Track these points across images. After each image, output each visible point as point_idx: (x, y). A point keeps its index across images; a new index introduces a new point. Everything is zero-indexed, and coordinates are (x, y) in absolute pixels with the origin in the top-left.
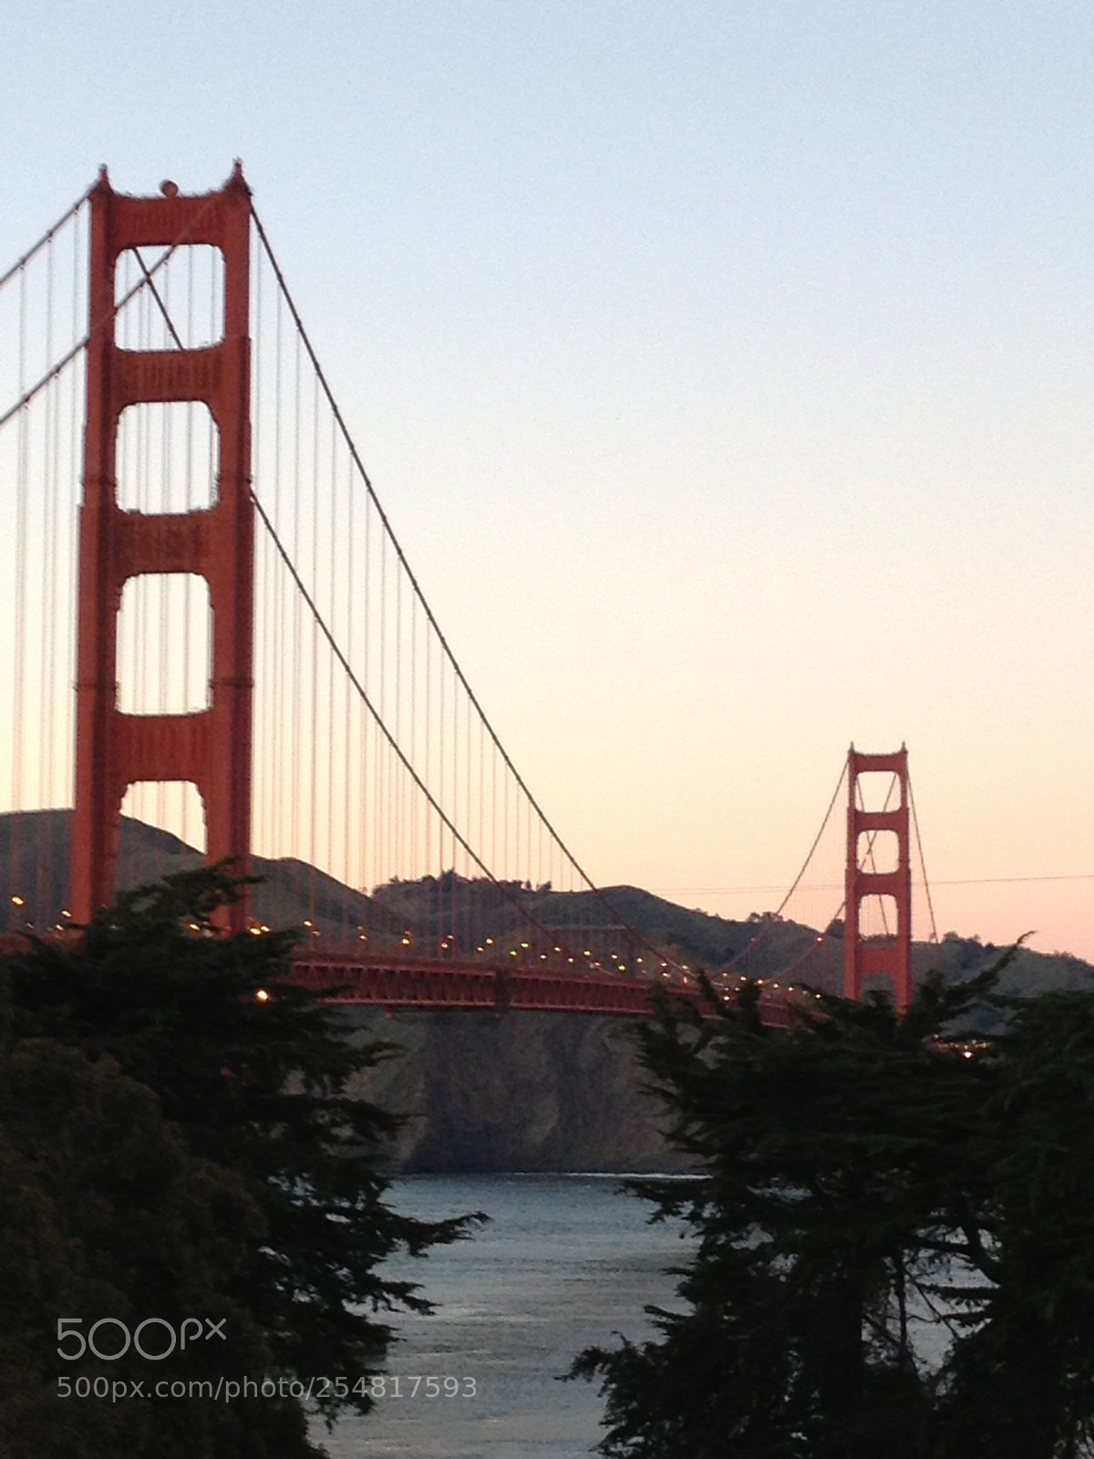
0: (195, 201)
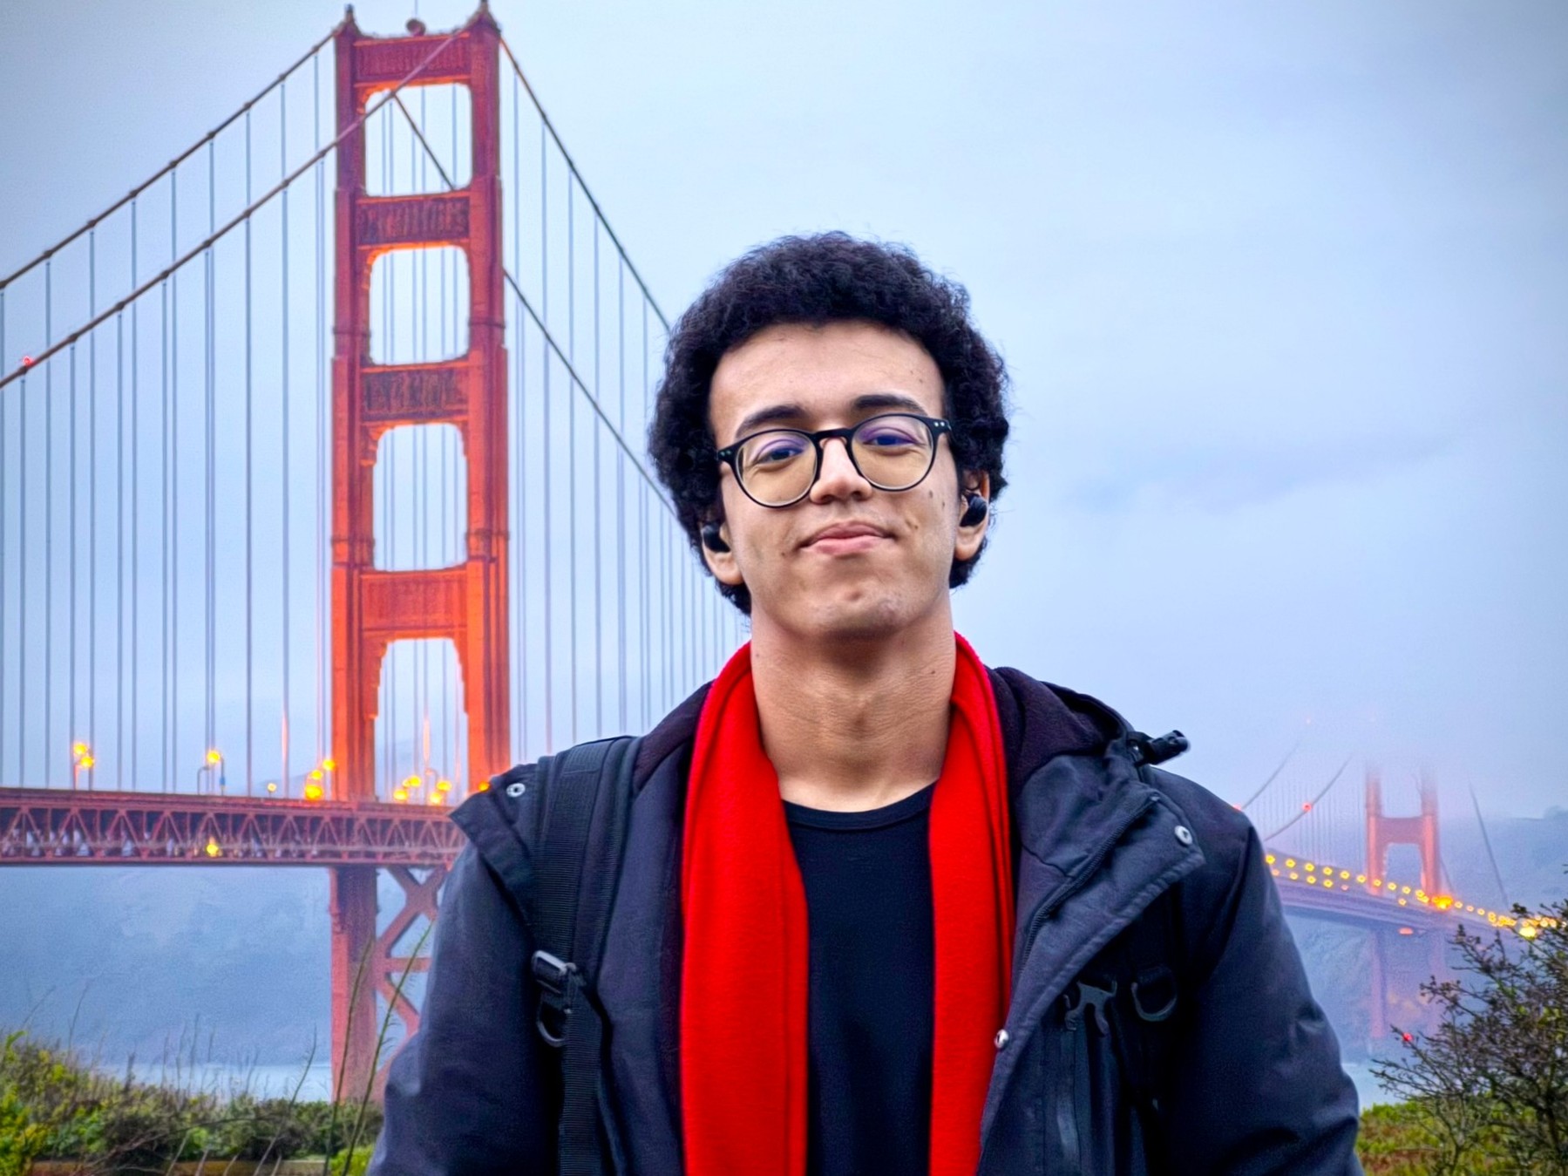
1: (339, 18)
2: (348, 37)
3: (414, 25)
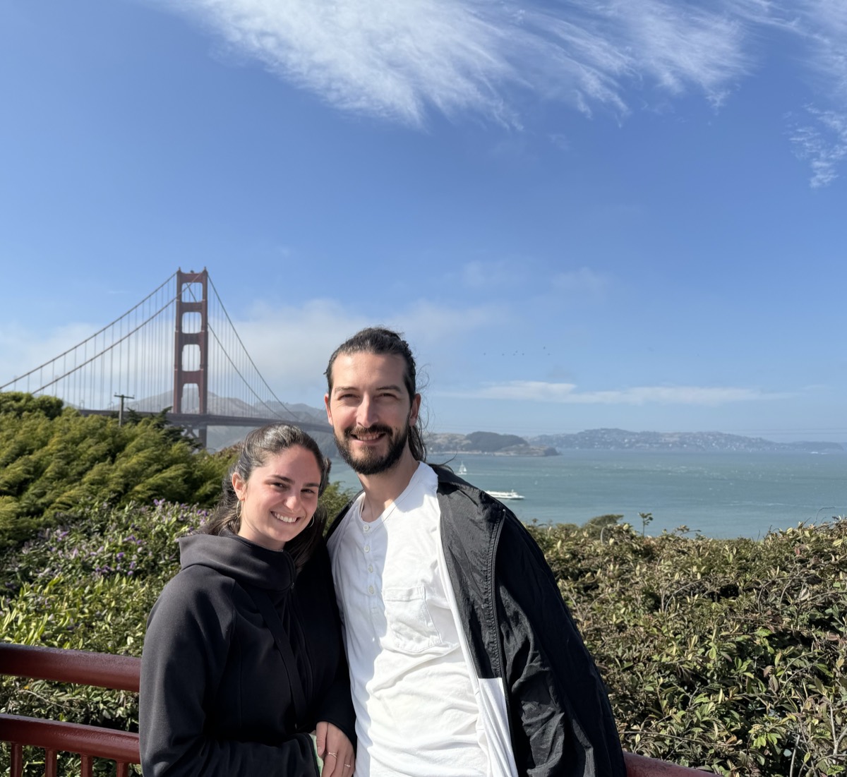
0: (197, 274)
1: (177, 270)
2: (180, 274)
3: (192, 272)
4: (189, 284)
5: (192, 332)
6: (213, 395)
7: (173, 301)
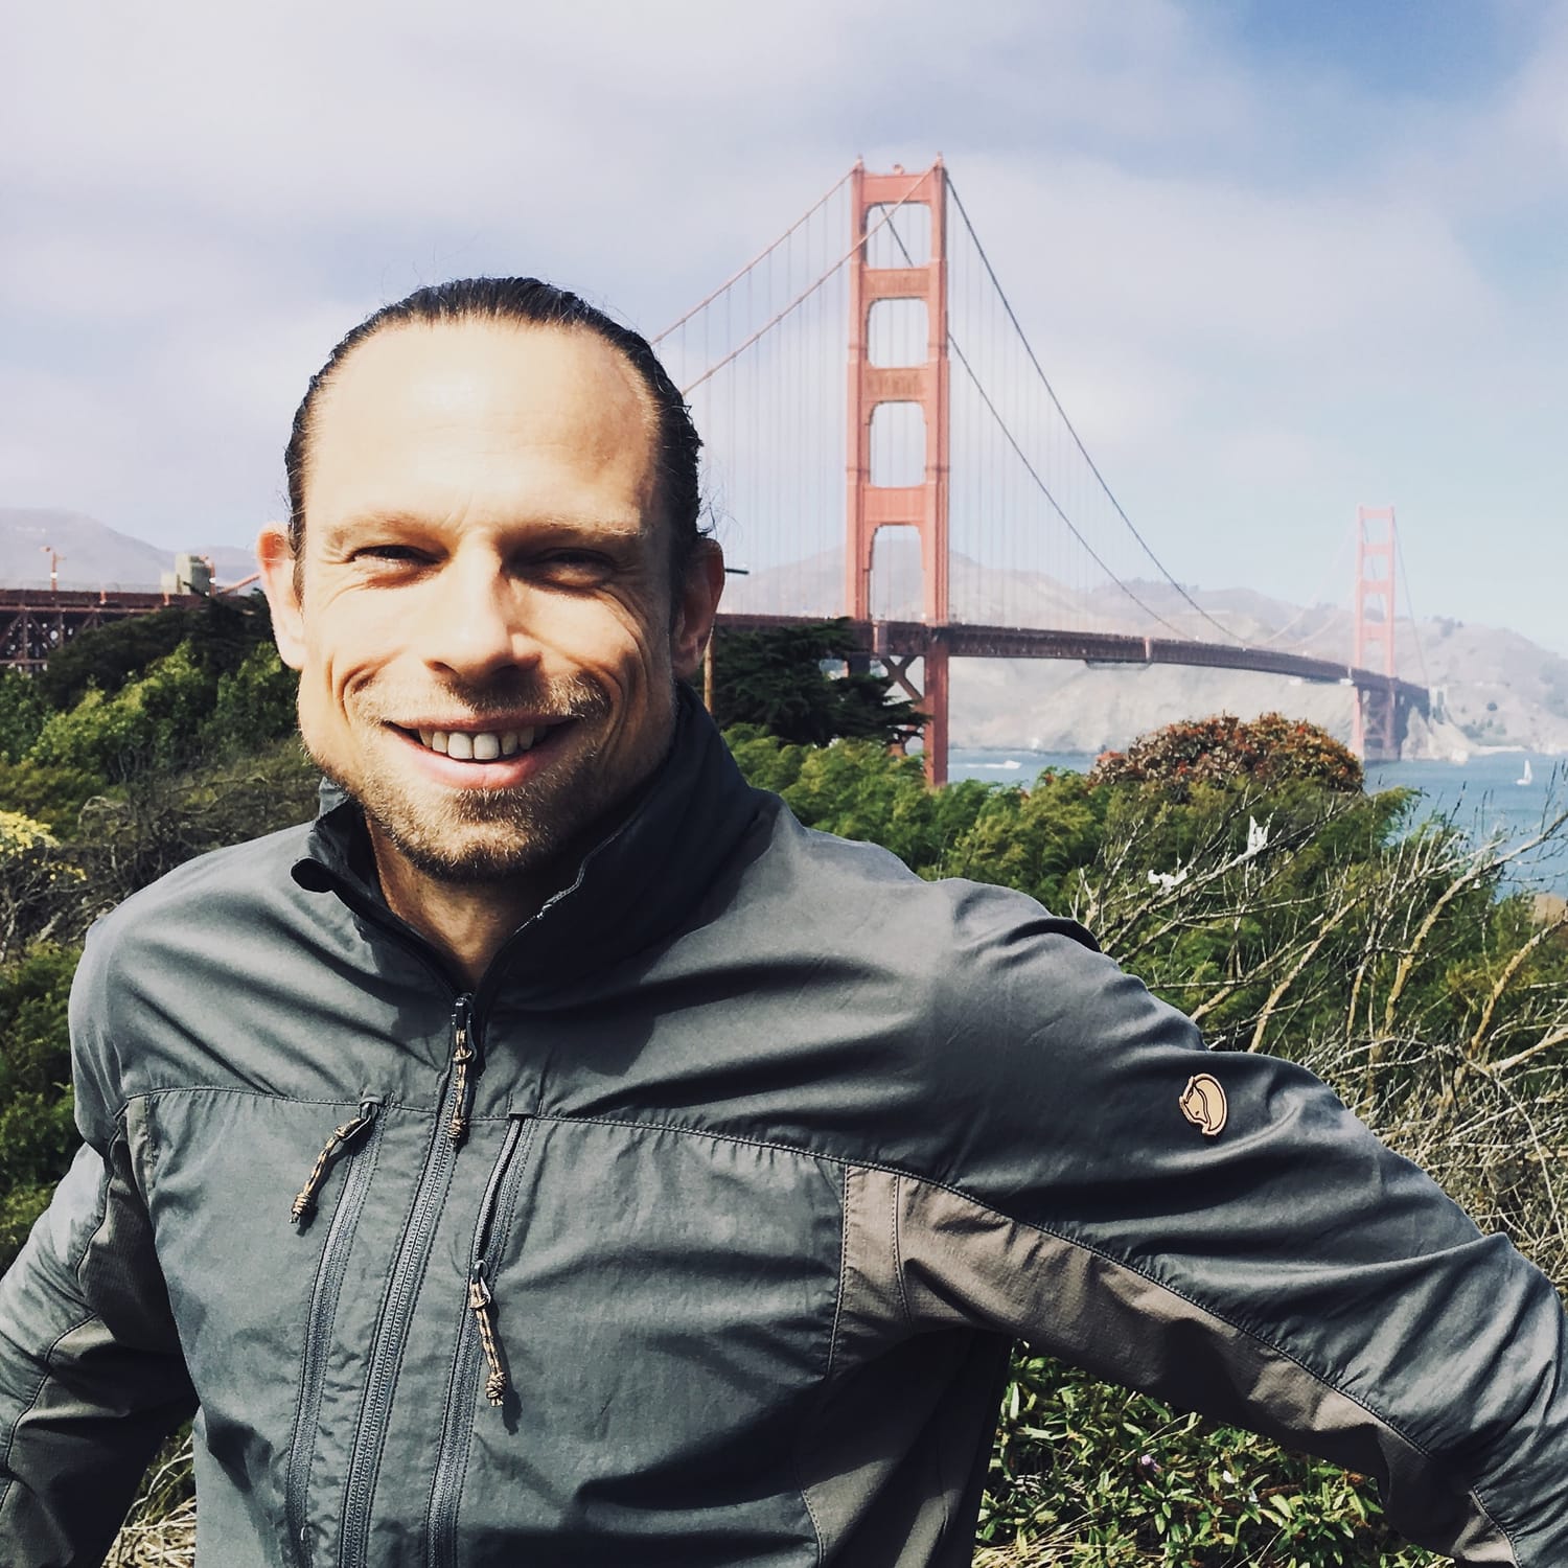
0: (914, 177)
1: (854, 163)
2: (859, 173)
3: (898, 168)
4: (888, 208)
5: (898, 364)
6: (968, 561)
7: (840, 264)
